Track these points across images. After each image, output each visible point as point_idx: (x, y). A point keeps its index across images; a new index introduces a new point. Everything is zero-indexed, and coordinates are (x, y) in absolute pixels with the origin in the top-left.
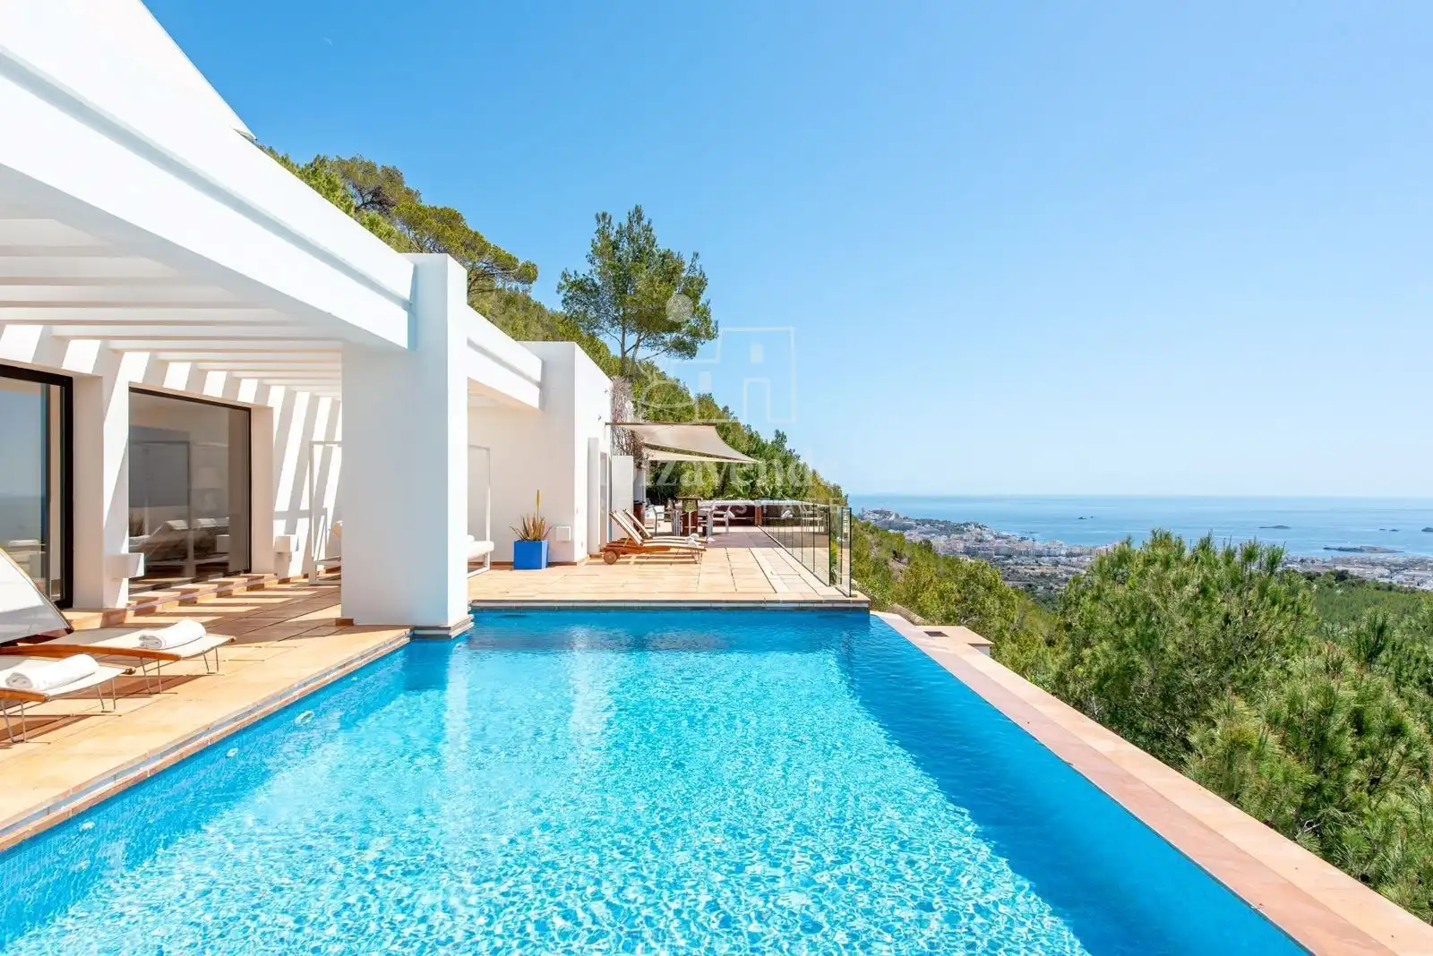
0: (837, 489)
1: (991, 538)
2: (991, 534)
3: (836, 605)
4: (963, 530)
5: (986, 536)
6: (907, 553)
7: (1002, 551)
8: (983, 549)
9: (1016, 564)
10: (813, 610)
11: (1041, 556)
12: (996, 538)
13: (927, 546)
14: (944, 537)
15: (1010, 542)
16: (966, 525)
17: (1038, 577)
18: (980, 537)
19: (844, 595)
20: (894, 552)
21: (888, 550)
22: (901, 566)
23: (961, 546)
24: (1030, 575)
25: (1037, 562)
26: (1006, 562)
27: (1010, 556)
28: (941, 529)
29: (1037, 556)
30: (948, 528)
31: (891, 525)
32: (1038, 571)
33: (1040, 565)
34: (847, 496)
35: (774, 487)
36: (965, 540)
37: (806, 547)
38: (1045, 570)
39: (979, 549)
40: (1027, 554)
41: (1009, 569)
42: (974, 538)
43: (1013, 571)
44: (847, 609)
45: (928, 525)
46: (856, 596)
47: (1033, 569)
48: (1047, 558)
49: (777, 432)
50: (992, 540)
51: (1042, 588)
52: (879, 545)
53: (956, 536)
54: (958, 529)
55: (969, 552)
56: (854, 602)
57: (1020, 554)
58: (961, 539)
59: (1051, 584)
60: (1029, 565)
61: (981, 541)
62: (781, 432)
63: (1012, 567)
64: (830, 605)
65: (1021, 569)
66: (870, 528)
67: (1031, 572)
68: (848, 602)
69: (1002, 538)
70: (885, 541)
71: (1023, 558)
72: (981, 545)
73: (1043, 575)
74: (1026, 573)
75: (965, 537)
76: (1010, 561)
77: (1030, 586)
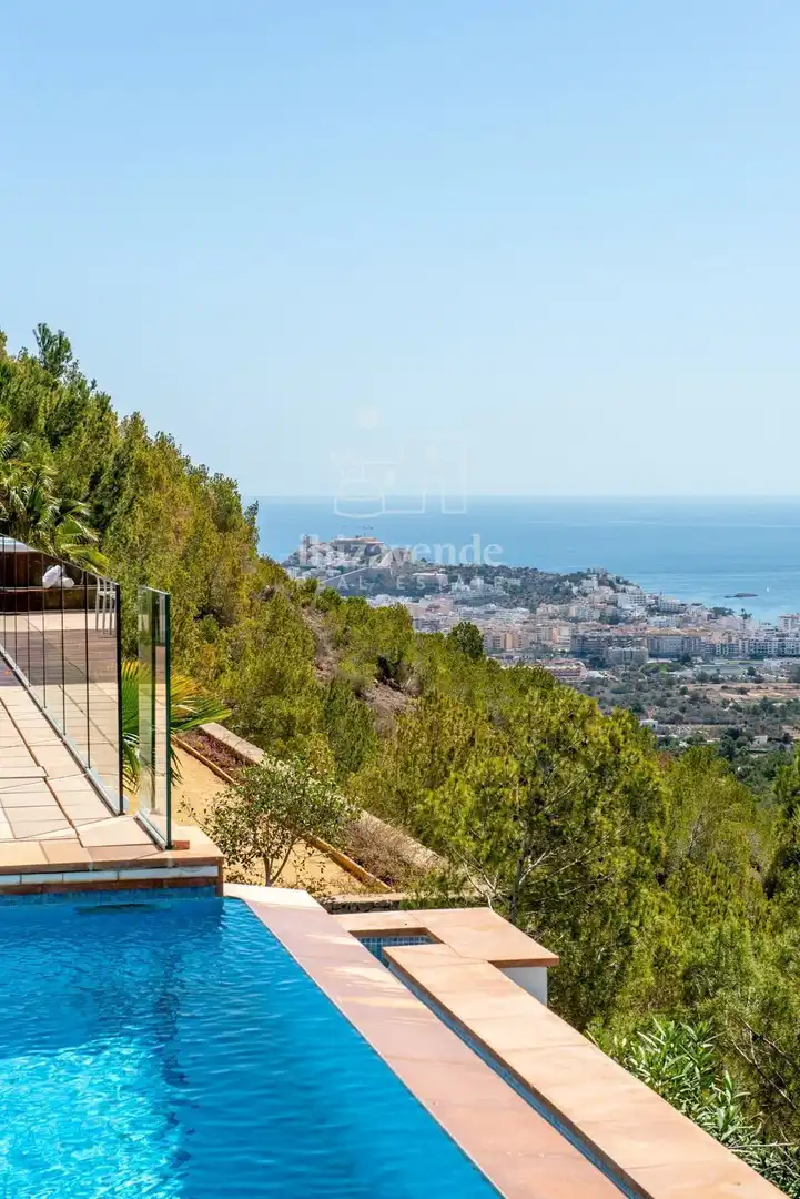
0: (225, 488)
1: (640, 612)
2: (640, 600)
3: (126, 875)
4: (568, 592)
5: (627, 607)
6: (416, 661)
7: (666, 647)
8: (621, 644)
9: (702, 679)
10: (63, 891)
11: (760, 657)
12: (652, 611)
13: (469, 643)
14: (520, 613)
15: (687, 620)
16: (577, 578)
17: (755, 712)
18: (610, 610)
19: (156, 843)
20: (382, 663)
21: (367, 657)
22: (398, 699)
23: (563, 634)
24: (737, 708)
25: (751, 672)
26: (677, 674)
27: (686, 660)
28: (514, 591)
29: (754, 657)
30: (530, 588)
31: (381, 583)
32: (755, 696)
33: (759, 680)
34: (254, 510)
35: (35, 493)
36: (576, 620)
37: (94, 682)
38: (771, 694)
39: (609, 641)
40: (729, 651)
41: (684, 692)
42: (597, 615)
43: (695, 699)
44: (157, 884)
45: (478, 581)
46: (184, 846)
47: (743, 691)
48: (775, 663)
49: (44, 330)
50: (640, 619)
51: (764, 739)
52: (341, 642)
53: (552, 608)
54: (558, 589)
55: (589, 652)
56: (177, 864)
57: (713, 652)
58: (566, 617)
59: (786, 728)
60: (734, 679)
61: (614, 620)
62: (54, 333)
63: (691, 688)
64: (109, 876)
65: (715, 693)
66: (317, 596)
67: (737, 697)
68: (161, 864)
69: (668, 612)
70: (355, 631)
71: (718, 662)
72: (615, 632)
73: (766, 706)
74: (725, 703)
75: (573, 612)
76: (688, 673)
77: (735, 734)
